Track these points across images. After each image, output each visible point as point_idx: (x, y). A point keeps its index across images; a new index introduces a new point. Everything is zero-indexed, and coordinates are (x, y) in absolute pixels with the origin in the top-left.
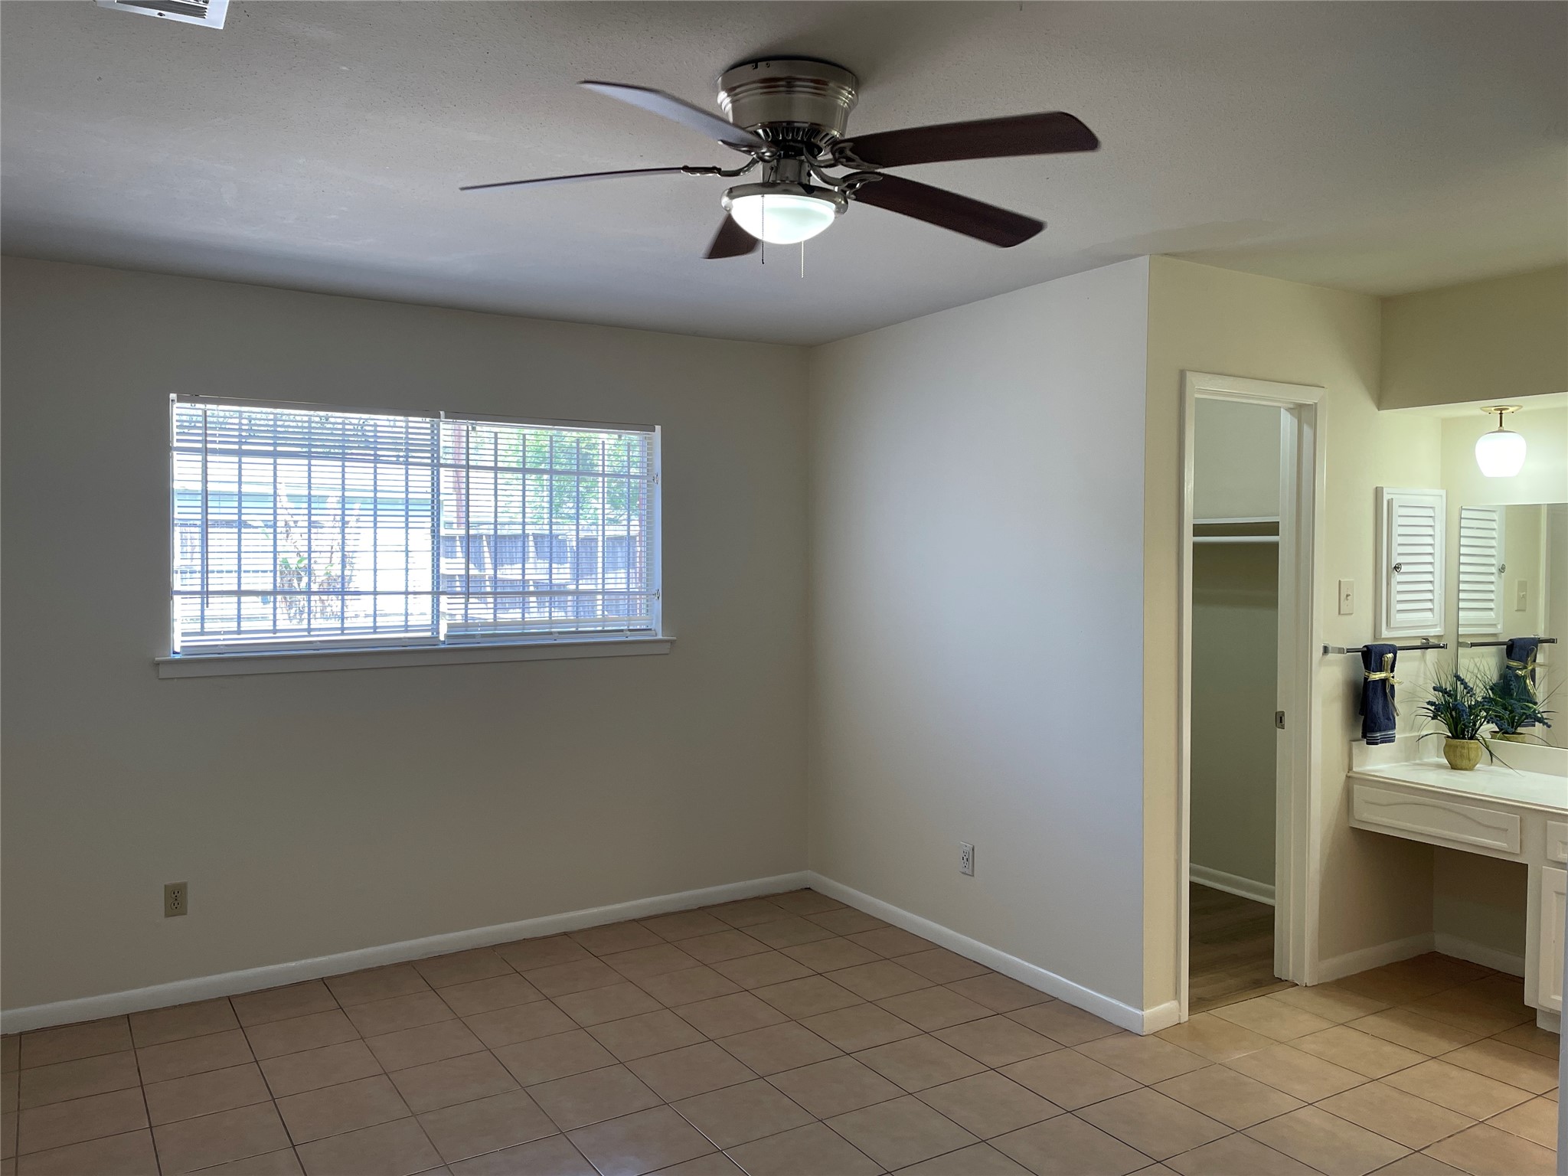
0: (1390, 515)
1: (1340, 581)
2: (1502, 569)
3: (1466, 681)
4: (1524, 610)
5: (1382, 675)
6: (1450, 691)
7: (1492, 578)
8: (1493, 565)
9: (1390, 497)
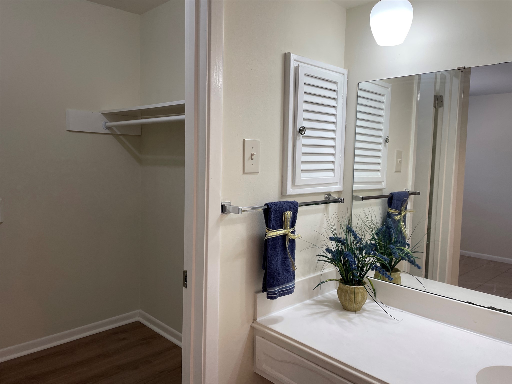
0: (297, 81)
1: (244, 140)
2: (387, 140)
3: (357, 233)
4: (400, 172)
5: (281, 232)
6: (344, 240)
7: (380, 147)
8: (380, 137)
9: (296, 64)
